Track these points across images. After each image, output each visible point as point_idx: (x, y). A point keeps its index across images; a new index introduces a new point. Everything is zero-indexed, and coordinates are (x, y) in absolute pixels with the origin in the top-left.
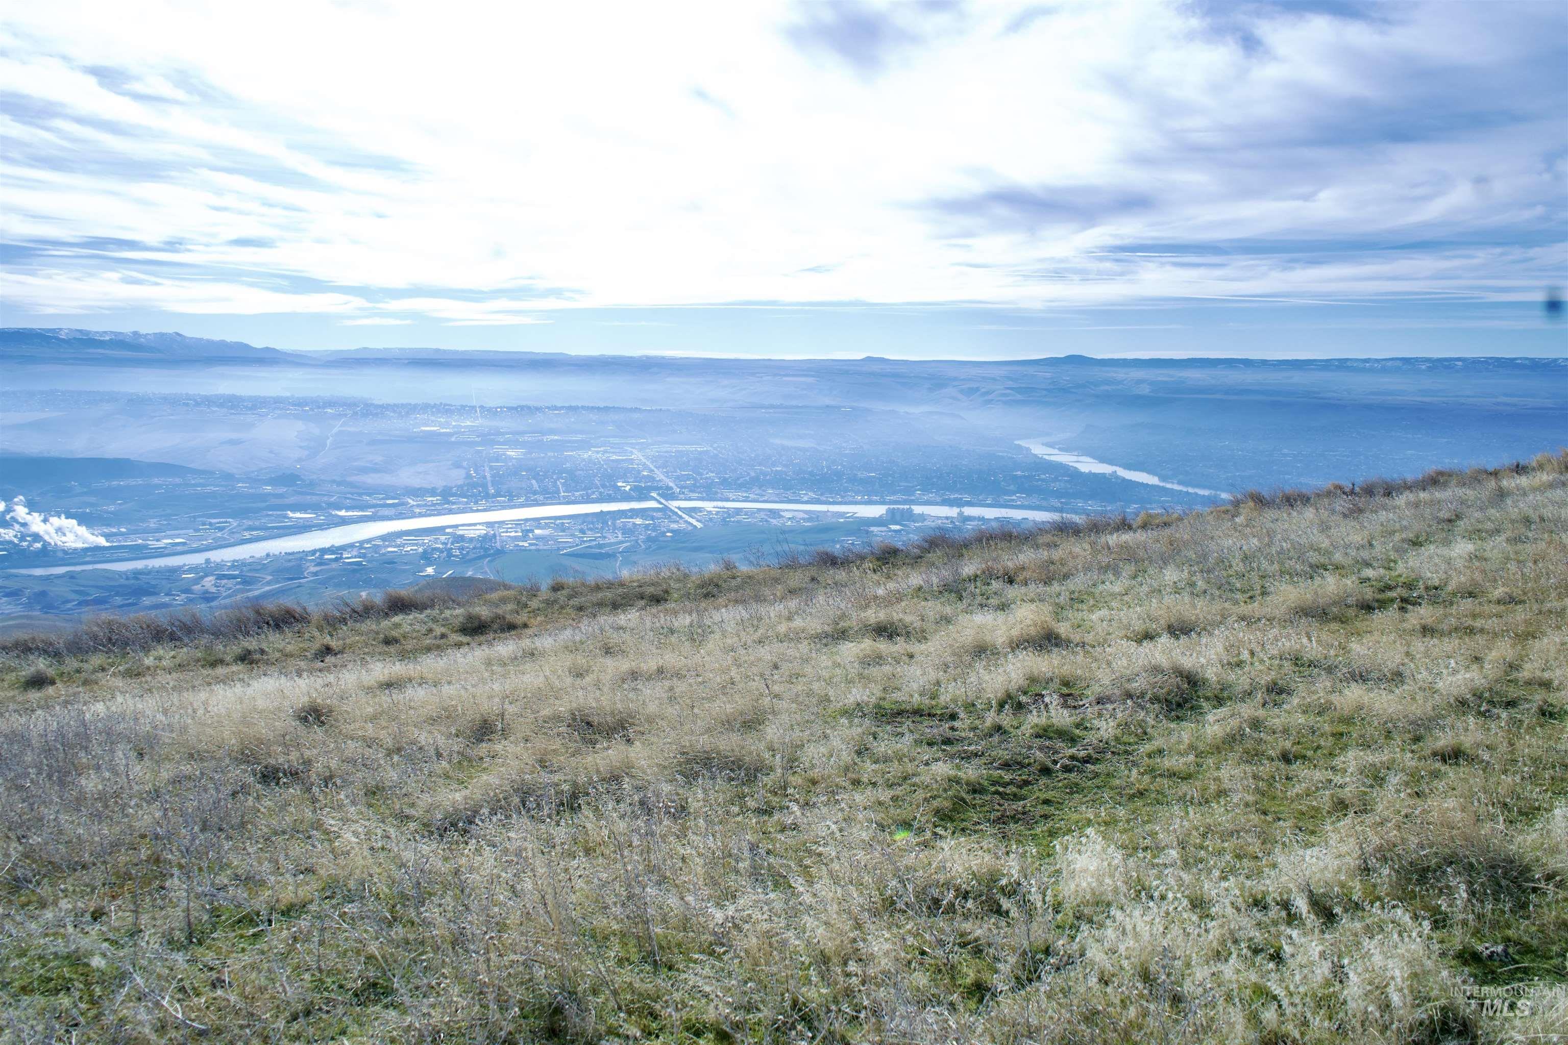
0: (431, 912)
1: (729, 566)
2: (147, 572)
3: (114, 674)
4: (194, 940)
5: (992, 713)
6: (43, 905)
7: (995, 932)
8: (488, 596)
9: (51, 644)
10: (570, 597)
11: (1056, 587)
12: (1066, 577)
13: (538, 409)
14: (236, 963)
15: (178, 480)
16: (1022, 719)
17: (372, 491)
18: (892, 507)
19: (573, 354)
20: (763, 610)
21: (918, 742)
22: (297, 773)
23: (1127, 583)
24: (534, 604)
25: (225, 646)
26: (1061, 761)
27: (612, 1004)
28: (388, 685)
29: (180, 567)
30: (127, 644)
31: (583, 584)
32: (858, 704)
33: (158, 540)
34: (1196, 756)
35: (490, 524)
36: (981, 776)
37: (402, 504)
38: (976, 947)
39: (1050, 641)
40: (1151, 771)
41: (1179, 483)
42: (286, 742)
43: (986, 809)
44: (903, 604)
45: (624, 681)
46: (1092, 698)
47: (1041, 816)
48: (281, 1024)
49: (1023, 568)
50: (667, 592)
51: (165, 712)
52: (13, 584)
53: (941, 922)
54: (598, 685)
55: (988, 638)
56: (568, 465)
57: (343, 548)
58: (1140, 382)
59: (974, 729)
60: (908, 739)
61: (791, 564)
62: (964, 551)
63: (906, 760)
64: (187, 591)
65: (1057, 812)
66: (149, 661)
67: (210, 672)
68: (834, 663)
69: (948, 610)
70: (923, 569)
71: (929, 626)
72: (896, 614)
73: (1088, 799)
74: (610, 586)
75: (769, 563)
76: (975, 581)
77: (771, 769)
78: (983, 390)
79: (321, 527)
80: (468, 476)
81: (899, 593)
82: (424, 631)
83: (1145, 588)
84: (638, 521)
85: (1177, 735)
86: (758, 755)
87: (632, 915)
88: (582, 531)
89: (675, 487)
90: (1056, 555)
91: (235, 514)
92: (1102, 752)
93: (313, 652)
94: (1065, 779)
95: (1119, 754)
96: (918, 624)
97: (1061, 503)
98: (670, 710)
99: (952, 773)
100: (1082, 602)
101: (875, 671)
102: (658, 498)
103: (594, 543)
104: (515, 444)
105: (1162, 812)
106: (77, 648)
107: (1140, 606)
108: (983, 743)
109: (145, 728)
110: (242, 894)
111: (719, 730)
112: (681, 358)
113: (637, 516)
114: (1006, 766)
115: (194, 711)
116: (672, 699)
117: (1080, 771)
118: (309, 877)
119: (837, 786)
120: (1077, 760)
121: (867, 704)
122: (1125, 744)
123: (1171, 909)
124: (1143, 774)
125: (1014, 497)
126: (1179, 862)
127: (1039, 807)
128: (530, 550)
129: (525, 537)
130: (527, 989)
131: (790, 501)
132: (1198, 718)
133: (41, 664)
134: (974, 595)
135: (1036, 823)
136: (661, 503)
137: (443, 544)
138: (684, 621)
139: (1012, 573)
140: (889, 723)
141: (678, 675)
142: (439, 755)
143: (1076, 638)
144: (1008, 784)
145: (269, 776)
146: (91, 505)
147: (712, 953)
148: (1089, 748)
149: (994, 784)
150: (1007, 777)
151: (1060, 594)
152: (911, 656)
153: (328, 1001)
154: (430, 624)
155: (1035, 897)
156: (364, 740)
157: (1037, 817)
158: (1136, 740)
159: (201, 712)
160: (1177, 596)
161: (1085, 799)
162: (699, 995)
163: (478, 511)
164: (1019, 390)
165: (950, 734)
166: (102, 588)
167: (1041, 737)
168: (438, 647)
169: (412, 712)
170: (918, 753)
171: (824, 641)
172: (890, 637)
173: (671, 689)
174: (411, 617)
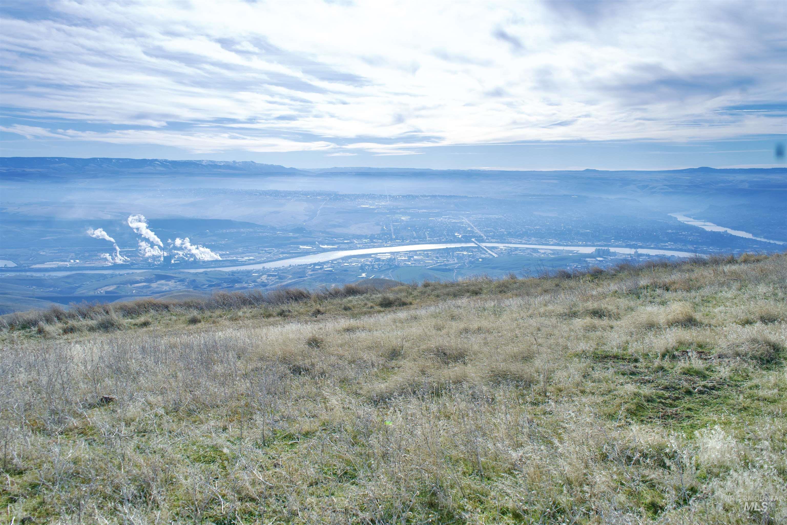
0: (373, 440)
1: (513, 277)
2: (238, 272)
3: (225, 319)
4: (266, 444)
5: (658, 360)
6: (202, 422)
7: (662, 476)
8: (393, 289)
9: (199, 304)
10: (433, 290)
11: (693, 293)
12: (699, 288)
13: (417, 197)
14: (284, 457)
15: (251, 230)
16: (675, 364)
17: (337, 236)
18: (598, 248)
19: (434, 169)
20: (532, 300)
21: (616, 373)
22: (308, 370)
23: (735, 292)
24: (415, 293)
25: (273, 308)
26: (698, 388)
27: (460, 494)
28: (348, 330)
29: (252, 270)
30: (231, 305)
31: (439, 284)
32: (584, 351)
33: (242, 258)
34: (779, 390)
35: (392, 253)
36: (652, 393)
37: (351, 243)
38: (651, 483)
39: (690, 322)
40: (751, 396)
41: (765, 237)
42: (304, 355)
43: (655, 410)
44: (607, 299)
45: (461, 333)
46: (716, 355)
47: (686, 417)
48: (305, 487)
49: (674, 283)
50: (481, 289)
51: (249, 337)
52: (182, 276)
53: (632, 468)
54: (448, 334)
55: (655, 320)
56: (431, 224)
57: (324, 263)
58: (742, 181)
59: (648, 368)
60: (611, 371)
61: (545, 277)
62: (640, 273)
63: (610, 382)
64: (254, 281)
65: (695, 415)
66: (240, 314)
67: (266, 320)
68: (570, 329)
69: (632, 304)
70: (617, 281)
71: (622, 313)
72: (604, 305)
73: (713, 409)
74: (452, 285)
75: (533, 276)
76: (647, 289)
77: (538, 382)
78: (650, 186)
79: (315, 253)
80: (383, 229)
81: (604, 294)
82: (363, 304)
83: (747, 296)
84: (465, 253)
85: (767, 378)
86: (531, 375)
87: (470, 451)
88: (437, 258)
89: (484, 236)
90: (694, 276)
91: (277, 246)
92: (722, 384)
93: (312, 312)
94: (700, 398)
95: (732, 386)
96: (615, 311)
97: (694, 247)
98: (485, 349)
99: (636, 390)
100: (709, 302)
101: (592, 334)
102: (475, 241)
103: (443, 263)
104: (404, 214)
105: (758, 419)
106: (210, 306)
107: (744, 305)
108: (653, 375)
109: (240, 344)
110: (286, 425)
111: (511, 360)
112: (488, 171)
113: (465, 251)
114: (666, 388)
115: (262, 338)
116: (486, 344)
117: (709, 394)
118: (316, 419)
119: (573, 393)
120: (707, 388)
121: (588, 352)
122: (735, 381)
123: (766, 474)
124: (746, 398)
125: (667, 244)
126: (770, 448)
127: (685, 412)
128: (411, 266)
129: (409, 260)
130: (419, 482)
131: (543, 244)
132: (781, 369)
133: (195, 313)
134: (646, 296)
135: (683, 420)
136: (477, 244)
137: (371, 262)
138: (490, 304)
139: (668, 285)
140: (600, 362)
141: (489, 331)
142: (373, 365)
143: (706, 321)
144: (667, 398)
145: (297, 371)
146: (214, 241)
147: (511, 474)
148: (714, 381)
149: (659, 397)
150: (667, 394)
151: (696, 297)
152: (612, 328)
153: (325, 478)
154: (366, 301)
155: (686, 460)
156: (338, 356)
157: (684, 417)
158: (742, 379)
159: (264, 338)
160: (766, 300)
161: (712, 410)
162: (504, 494)
163: (387, 246)
164: (670, 186)
165: (634, 370)
166: (217, 279)
167: (686, 374)
168: (370, 312)
169: (359, 343)
170: (617, 379)
171: (564, 317)
172: (600, 317)
173: (485, 338)
174: (357, 297)
